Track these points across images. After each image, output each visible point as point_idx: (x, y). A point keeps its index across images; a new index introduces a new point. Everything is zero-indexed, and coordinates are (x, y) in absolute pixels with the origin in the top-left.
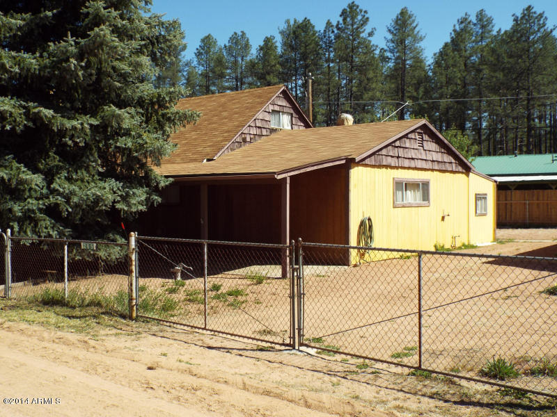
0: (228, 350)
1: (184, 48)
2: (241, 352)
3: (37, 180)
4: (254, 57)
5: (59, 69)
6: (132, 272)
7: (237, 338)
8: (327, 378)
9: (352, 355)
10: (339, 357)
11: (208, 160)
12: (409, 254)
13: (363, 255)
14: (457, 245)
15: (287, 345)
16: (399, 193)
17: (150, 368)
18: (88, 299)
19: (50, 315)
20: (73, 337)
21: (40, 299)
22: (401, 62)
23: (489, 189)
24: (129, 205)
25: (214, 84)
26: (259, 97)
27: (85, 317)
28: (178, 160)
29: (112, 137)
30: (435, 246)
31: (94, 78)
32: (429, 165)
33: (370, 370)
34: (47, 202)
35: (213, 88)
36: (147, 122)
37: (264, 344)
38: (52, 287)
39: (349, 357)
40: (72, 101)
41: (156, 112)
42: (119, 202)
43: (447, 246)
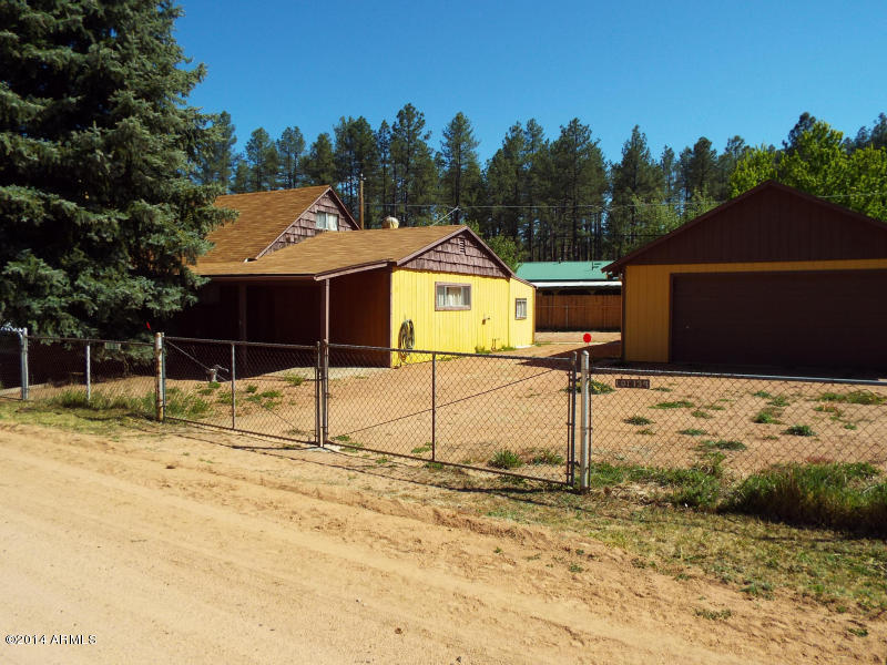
0: (253, 449)
1: (235, 141)
2: (265, 450)
3: (58, 276)
4: (308, 153)
5: (84, 160)
6: (158, 373)
7: (264, 438)
8: (345, 472)
9: (373, 451)
10: (361, 453)
11: (250, 260)
12: (448, 356)
13: (405, 357)
14: (497, 348)
15: (312, 443)
16: (441, 298)
17: (169, 467)
18: (112, 401)
19: (71, 418)
20: (90, 438)
21: (60, 402)
22: (456, 167)
23: (528, 293)
24: (161, 304)
25: (266, 180)
26: (305, 197)
27: (108, 419)
28: (218, 258)
29: (144, 233)
30: (476, 348)
31: (123, 171)
32: (471, 270)
33: (387, 464)
34: (70, 300)
35: (265, 184)
36: (182, 219)
37: (290, 443)
38: (75, 390)
39: (370, 453)
40: (99, 194)
41: (192, 209)
42: (150, 301)
43: (488, 348)
